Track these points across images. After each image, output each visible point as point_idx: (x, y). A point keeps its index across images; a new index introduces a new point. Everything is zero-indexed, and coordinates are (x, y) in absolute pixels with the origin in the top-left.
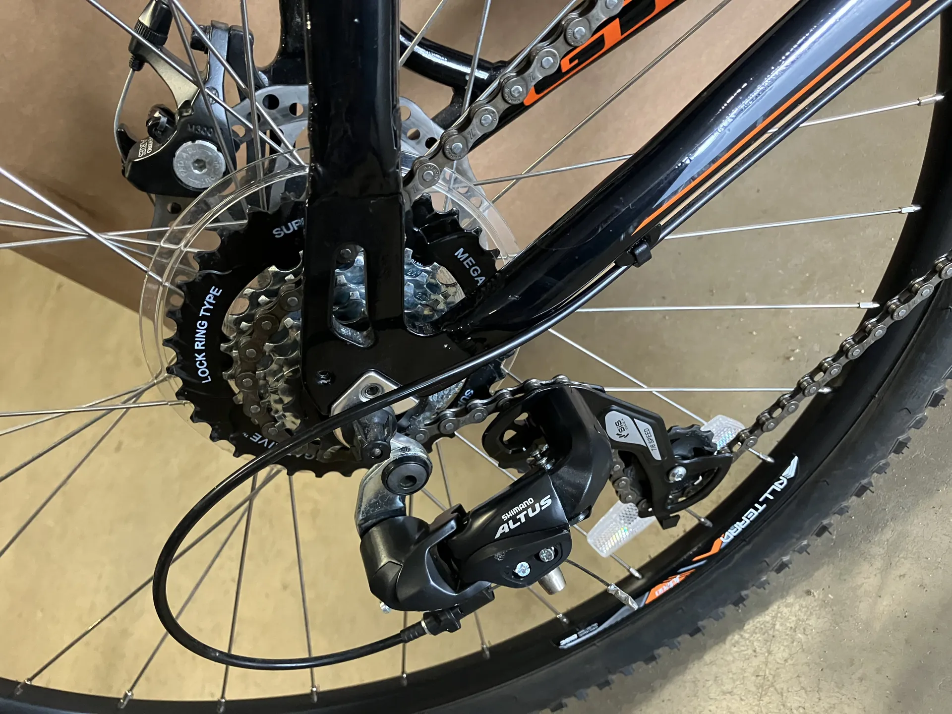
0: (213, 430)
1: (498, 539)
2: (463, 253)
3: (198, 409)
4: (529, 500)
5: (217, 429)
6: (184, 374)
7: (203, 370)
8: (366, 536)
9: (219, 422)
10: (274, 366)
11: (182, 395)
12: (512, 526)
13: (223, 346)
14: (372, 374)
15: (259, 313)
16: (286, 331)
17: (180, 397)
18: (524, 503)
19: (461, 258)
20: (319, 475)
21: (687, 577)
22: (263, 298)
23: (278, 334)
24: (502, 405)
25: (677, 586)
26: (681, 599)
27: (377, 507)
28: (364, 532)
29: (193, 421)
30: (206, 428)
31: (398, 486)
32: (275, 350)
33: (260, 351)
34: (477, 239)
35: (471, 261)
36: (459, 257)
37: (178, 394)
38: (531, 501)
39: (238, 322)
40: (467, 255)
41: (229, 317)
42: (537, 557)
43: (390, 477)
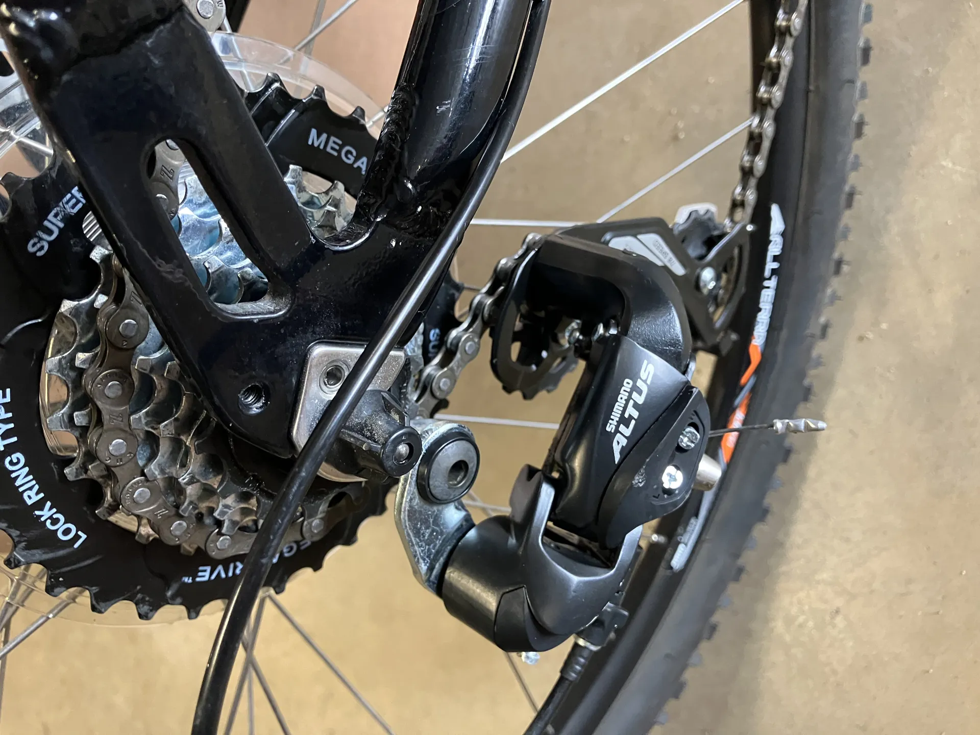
0: (137, 604)
1: (622, 460)
2: (319, 136)
3: (95, 589)
4: (625, 384)
5: (143, 599)
6: (38, 554)
7: (63, 529)
8: (444, 590)
9: (138, 587)
11: (57, 587)
12: (627, 432)
13: (69, 472)
17: (57, 590)
18: (622, 391)
19: (319, 145)
21: (748, 407)
22: (81, 358)
24: (489, 315)
27: (437, 538)
28: (440, 586)
29: (100, 612)
31: (449, 488)
34: (324, 104)
35: (334, 142)
36: (316, 145)
37: (50, 589)
38: (628, 383)
40: (324, 136)
41: (50, 421)
42: (680, 449)
43: (431, 483)
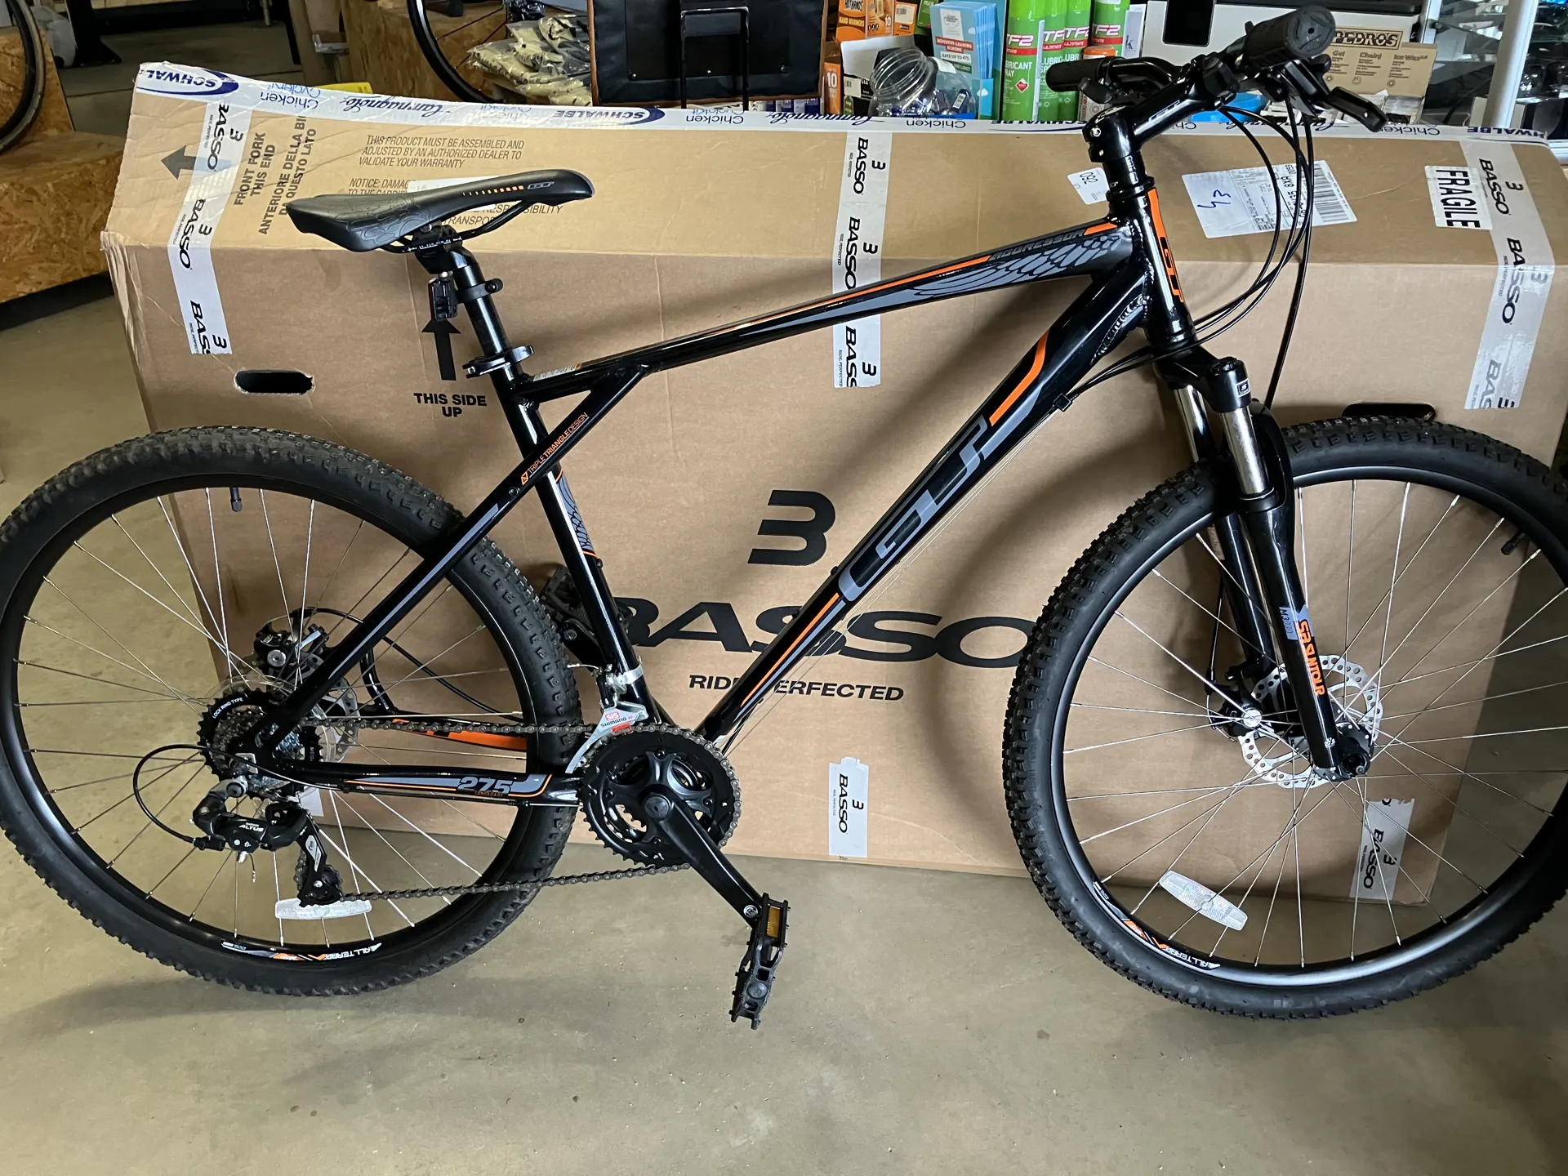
0: (200, 730)
3: (203, 722)
5: (202, 732)
6: (210, 710)
7: (216, 714)
9: (204, 731)
10: (234, 731)
13: (228, 713)
14: (253, 755)
15: (245, 715)
16: (246, 725)
20: (213, 773)
21: (299, 961)
22: (250, 712)
23: (244, 724)
25: (292, 961)
26: (289, 969)
27: (218, 793)
28: (207, 797)
29: (198, 723)
30: (199, 728)
31: (229, 792)
32: (239, 728)
33: (236, 724)
37: (203, 713)
39: (238, 712)
41: (239, 709)
43: (230, 787)
